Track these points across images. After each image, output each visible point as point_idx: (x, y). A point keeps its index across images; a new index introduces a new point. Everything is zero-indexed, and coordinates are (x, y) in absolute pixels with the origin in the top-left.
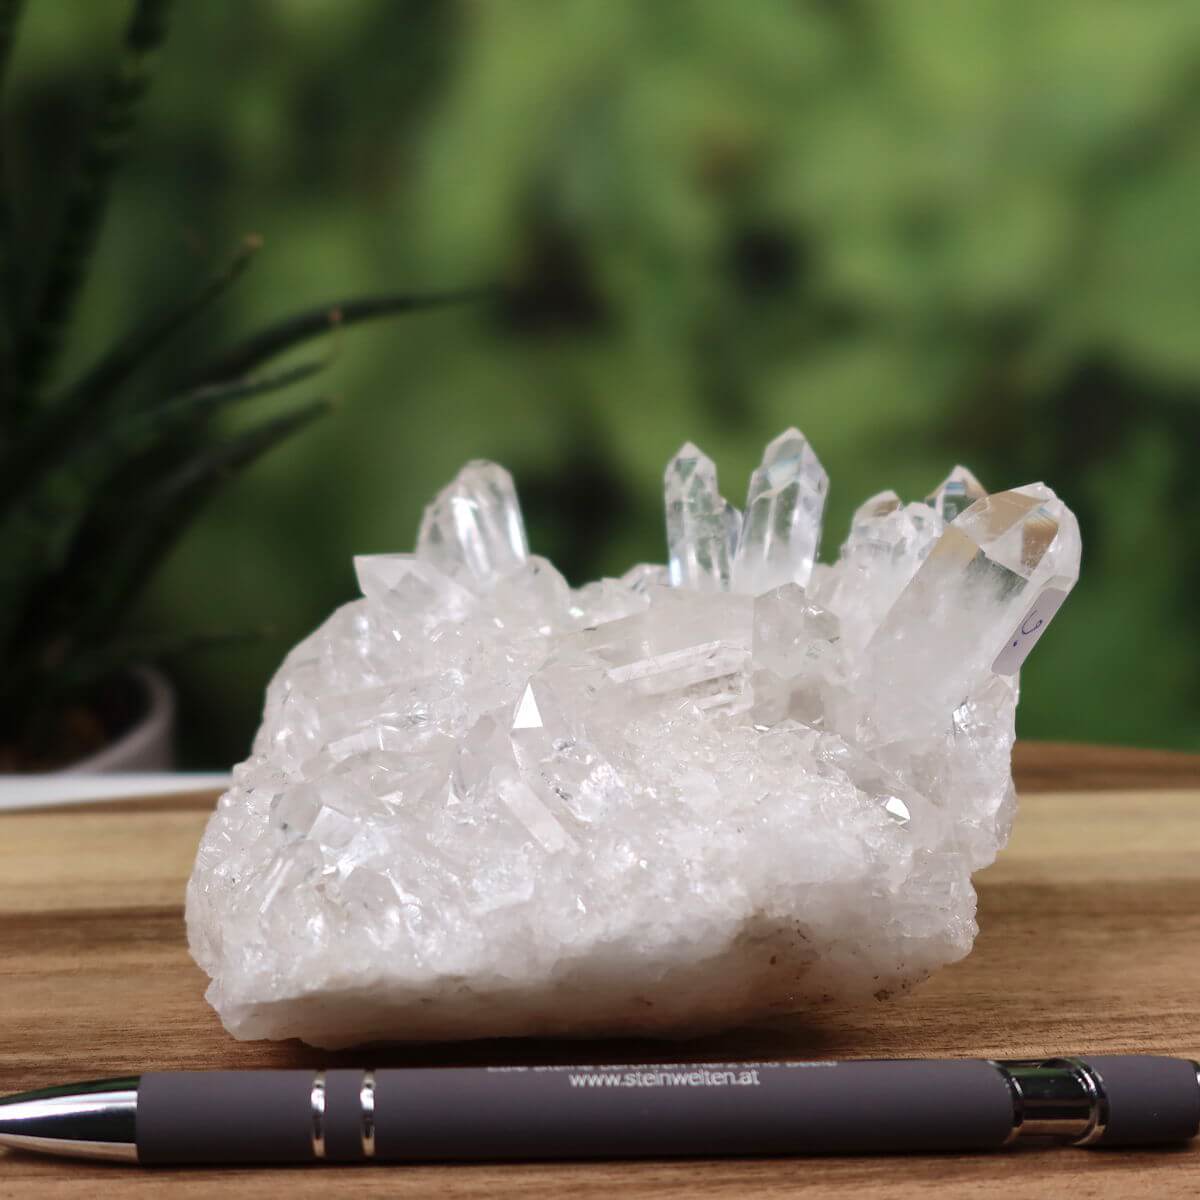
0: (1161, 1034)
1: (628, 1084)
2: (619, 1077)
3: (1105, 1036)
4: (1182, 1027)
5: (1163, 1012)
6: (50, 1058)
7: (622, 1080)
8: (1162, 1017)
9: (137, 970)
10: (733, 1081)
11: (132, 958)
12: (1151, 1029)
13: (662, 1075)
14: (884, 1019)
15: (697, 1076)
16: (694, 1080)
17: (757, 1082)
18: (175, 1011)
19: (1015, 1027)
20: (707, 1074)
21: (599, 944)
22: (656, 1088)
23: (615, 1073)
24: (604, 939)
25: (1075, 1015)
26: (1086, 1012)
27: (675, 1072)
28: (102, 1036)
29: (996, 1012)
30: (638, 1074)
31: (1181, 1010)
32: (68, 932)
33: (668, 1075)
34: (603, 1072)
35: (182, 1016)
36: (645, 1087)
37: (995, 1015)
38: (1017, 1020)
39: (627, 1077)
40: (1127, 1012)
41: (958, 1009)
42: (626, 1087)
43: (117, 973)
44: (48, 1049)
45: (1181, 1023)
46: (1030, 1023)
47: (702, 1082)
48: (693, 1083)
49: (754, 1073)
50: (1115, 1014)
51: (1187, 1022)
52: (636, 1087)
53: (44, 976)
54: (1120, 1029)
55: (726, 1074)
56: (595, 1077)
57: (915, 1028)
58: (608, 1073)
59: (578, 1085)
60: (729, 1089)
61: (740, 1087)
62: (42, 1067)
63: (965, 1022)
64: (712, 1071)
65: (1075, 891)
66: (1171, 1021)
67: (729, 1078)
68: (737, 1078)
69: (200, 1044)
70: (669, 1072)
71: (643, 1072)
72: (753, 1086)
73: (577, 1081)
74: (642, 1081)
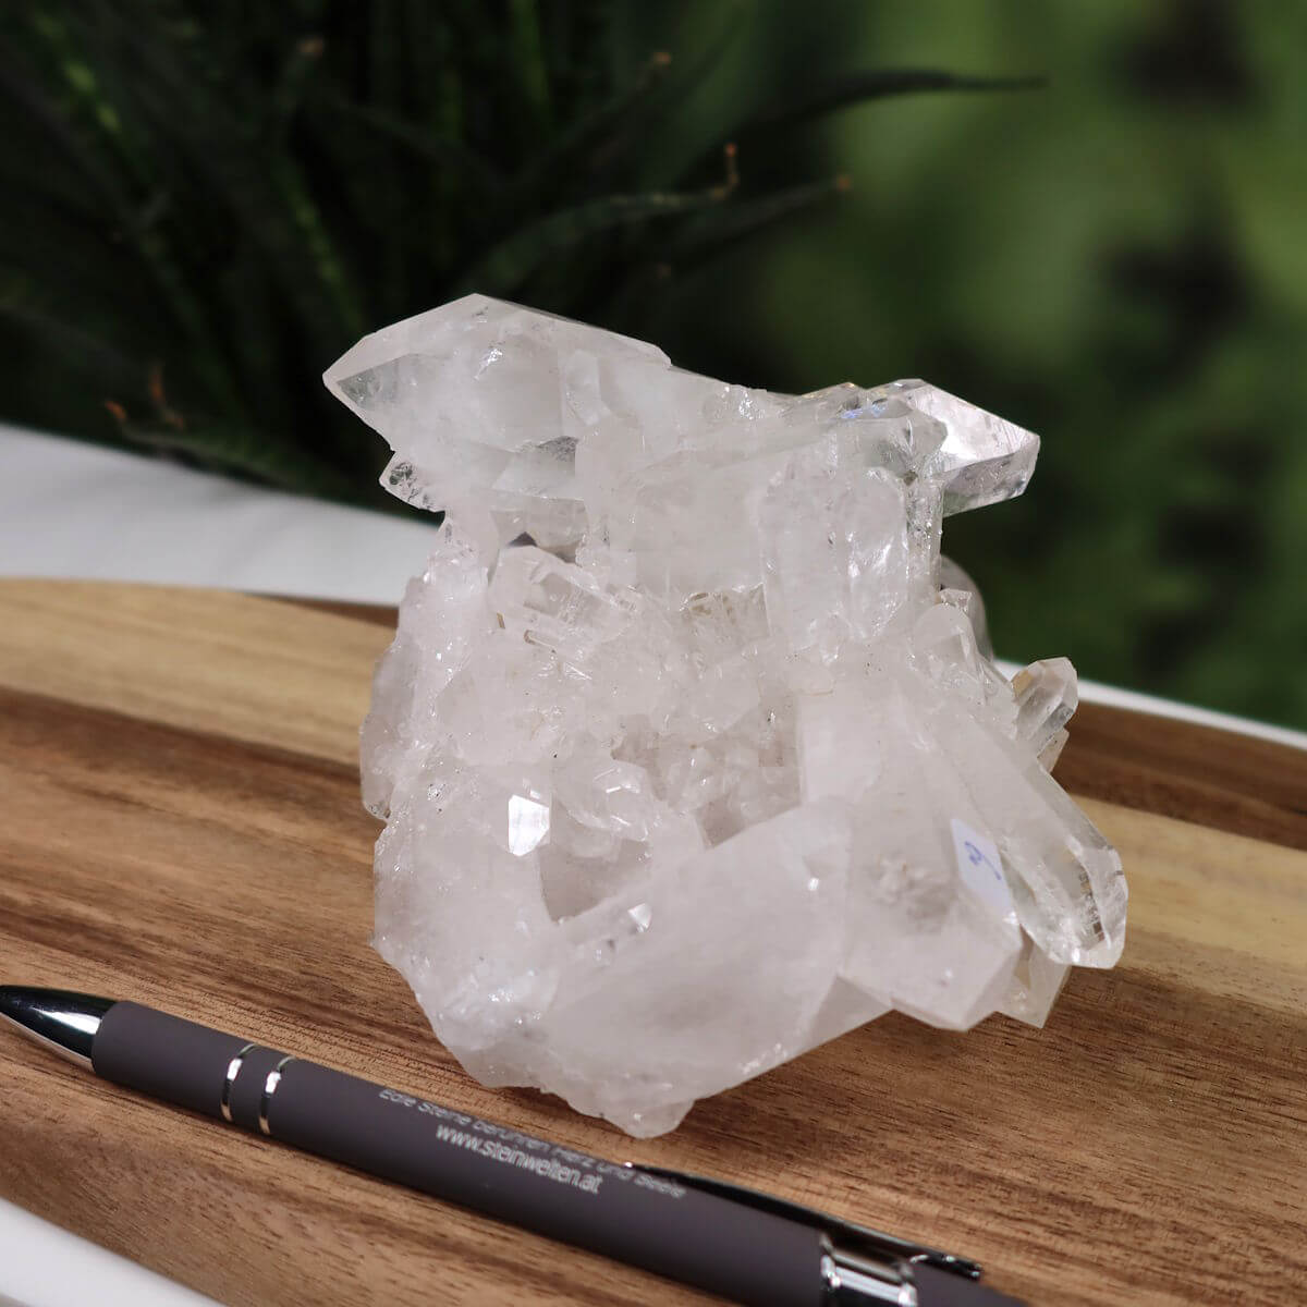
0: (1079, 1234)
1: (484, 1153)
2: (481, 1141)
3: (1018, 1215)
6: (109, 920)
7: (482, 1146)
9: (257, 837)
10: (576, 1183)
11: (267, 820)
12: (1077, 1223)
13: (517, 1154)
15: (546, 1165)
16: (542, 1169)
18: (245, 897)
19: (942, 1169)
22: (505, 1165)
23: (479, 1138)
28: (167, 908)
30: (498, 1146)
32: (245, 773)
33: (521, 1156)
34: (468, 1134)
35: (244, 905)
36: (497, 1161)
40: (1076, 1191)
42: (481, 1156)
43: (237, 837)
44: (117, 909)
47: (548, 1173)
48: (540, 1172)
50: (1059, 1188)
52: (489, 1158)
54: (1044, 1211)
55: (573, 1172)
56: (459, 1135)
59: (442, 1137)
60: (568, 1188)
61: (579, 1190)
62: (95, 929)
67: (573, 1176)
68: (581, 1179)
70: (525, 1153)
71: (502, 1146)
72: (589, 1193)
73: (443, 1133)
74: (497, 1153)
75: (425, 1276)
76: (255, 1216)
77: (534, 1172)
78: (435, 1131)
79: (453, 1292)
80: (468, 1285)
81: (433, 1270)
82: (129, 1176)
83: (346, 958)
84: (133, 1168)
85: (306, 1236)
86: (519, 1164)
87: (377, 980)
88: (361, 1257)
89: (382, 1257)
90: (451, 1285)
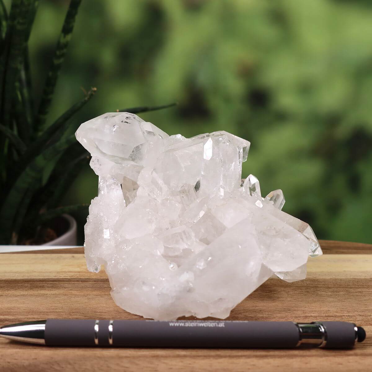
4: (347, 319)
5: (341, 315)
6: (13, 317)
7: (185, 324)
8: (341, 316)
9: (43, 295)
10: (217, 325)
11: (43, 292)
13: (196, 323)
14: (257, 314)
15: (206, 324)
17: (224, 326)
18: (51, 306)
20: (209, 323)
22: (194, 327)
23: (183, 322)
25: (315, 315)
27: (200, 323)
28: (29, 312)
29: (291, 313)
30: (189, 323)
31: (347, 314)
32: (26, 285)
33: (198, 323)
34: (179, 322)
35: (53, 308)
36: (191, 327)
37: (291, 314)
38: (297, 316)
39: (186, 323)
41: (280, 312)
42: (185, 327)
43: (37, 296)
44: (13, 315)
45: (347, 318)
46: (301, 316)
47: (208, 326)
48: (205, 326)
49: (223, 323)
51: (348, 318)
52: (188, 327)
53: (17, 296)
55: (215, 324)
56: (177, 323)
57: (266, 317)
58: (181, 322)
59: (172, 326)
60: (215, 328)
61: (219, 327)
62: (11, 320)
63: (281, 316)
64: (211, 322)
65: (325, 281)
66: (344, 317)
67: (216, 325)
69: (56, 315)
70: (199, 322)
71: (191, 322)
72: (222, 327)
73: (171, 324)
74: (190, 325)
75: (181, 364)
76: (118, 364)
77: (204, 326)
78: (169, 325)
79: (190, 365)
80: (194, 362)
81: (182, 362)
82: (69, 366)
83: (95, 312)
84: (70, 364)
85: (137, 365)
86: (198, 325)
87: (108, 314)
88: (158, 365)
89: (164, 363)
90: (190, 364)
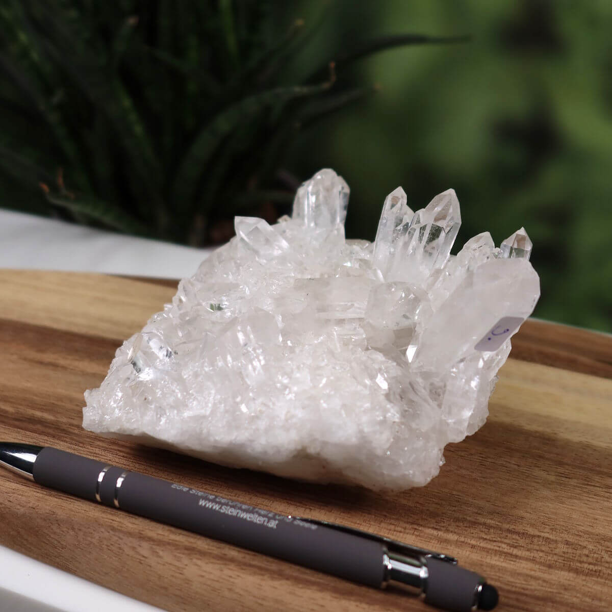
0: (523, 547)
1: (222, 511)
2: (220, 506)
3: (494, 539)
4: (538, 545)
5: (537, 533)
7: (221, 508)
8: (534, 536)
10: (265, 523)
12: (522, 542)
13: (238, 510)
15: (252, 516)
16: (250, 518)
17: (274, 528)
19: (457, 520)
20: (256, 516)
21: (231, 443)
24: (234, 442)
25: (492, 522)
26: (499, 522)
27: (244, 511)
29: (456, 509)
31: (547, 535)
36: (228, 515)
37: (453, 511)
38: (461, 517)
40: (520, 528)
42: (220, 512)
45: (540, 543)
46: (466, 520)
47: (252, 520)
48: (248, 519)
49: (276, 522)
50: (512, 527)
51: (543, 543)
52: (224, 513)
54: (506, 537)
55: (264, 519)
59: (201, 505)
60: (262, 526)
61: (267, 527)
63: (436, 510)
64: (260, 515)
66: (536, 540)
67: (264, 521)
68: (268, 522)
70: (241, 510)
71: (230, 507)
72: (272, 528)
73: (202, 503)
74: (228, 511)
75: (217, 573)
76: (134, 548)
77: (246, 519)
78: (198, 502)
79: (231, 580)
82: (72, 533)
84: (73, 529)
86: (239, 516)
88: (186, 565)
89: (197, 565)
90: (230, 577)
